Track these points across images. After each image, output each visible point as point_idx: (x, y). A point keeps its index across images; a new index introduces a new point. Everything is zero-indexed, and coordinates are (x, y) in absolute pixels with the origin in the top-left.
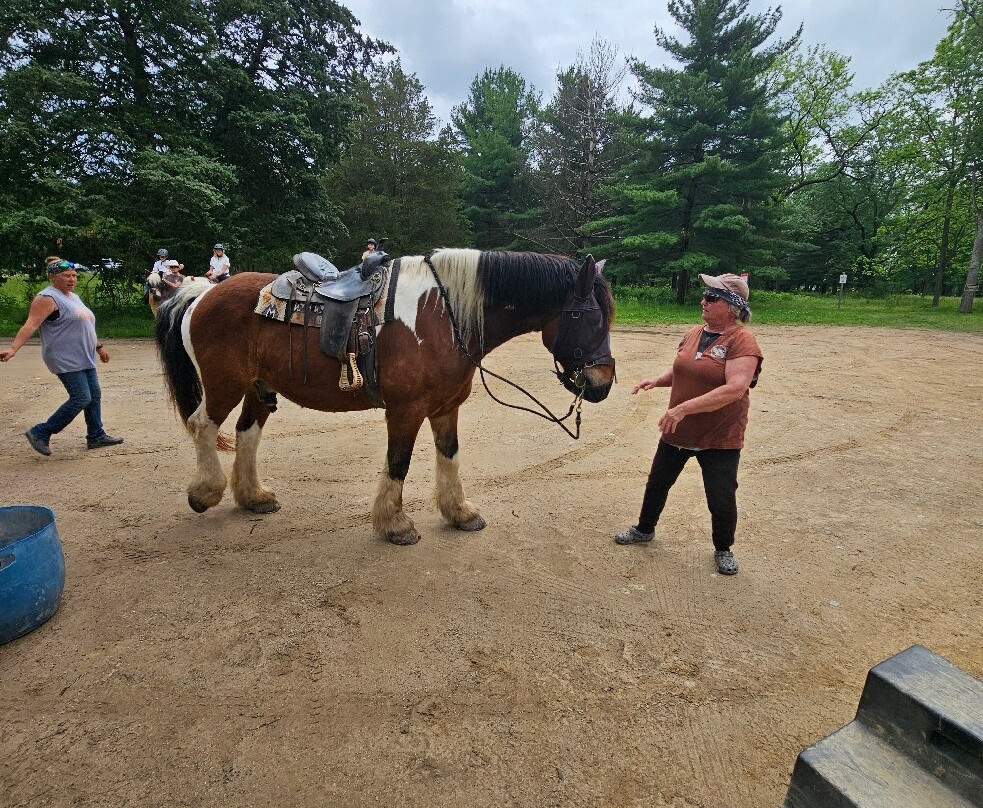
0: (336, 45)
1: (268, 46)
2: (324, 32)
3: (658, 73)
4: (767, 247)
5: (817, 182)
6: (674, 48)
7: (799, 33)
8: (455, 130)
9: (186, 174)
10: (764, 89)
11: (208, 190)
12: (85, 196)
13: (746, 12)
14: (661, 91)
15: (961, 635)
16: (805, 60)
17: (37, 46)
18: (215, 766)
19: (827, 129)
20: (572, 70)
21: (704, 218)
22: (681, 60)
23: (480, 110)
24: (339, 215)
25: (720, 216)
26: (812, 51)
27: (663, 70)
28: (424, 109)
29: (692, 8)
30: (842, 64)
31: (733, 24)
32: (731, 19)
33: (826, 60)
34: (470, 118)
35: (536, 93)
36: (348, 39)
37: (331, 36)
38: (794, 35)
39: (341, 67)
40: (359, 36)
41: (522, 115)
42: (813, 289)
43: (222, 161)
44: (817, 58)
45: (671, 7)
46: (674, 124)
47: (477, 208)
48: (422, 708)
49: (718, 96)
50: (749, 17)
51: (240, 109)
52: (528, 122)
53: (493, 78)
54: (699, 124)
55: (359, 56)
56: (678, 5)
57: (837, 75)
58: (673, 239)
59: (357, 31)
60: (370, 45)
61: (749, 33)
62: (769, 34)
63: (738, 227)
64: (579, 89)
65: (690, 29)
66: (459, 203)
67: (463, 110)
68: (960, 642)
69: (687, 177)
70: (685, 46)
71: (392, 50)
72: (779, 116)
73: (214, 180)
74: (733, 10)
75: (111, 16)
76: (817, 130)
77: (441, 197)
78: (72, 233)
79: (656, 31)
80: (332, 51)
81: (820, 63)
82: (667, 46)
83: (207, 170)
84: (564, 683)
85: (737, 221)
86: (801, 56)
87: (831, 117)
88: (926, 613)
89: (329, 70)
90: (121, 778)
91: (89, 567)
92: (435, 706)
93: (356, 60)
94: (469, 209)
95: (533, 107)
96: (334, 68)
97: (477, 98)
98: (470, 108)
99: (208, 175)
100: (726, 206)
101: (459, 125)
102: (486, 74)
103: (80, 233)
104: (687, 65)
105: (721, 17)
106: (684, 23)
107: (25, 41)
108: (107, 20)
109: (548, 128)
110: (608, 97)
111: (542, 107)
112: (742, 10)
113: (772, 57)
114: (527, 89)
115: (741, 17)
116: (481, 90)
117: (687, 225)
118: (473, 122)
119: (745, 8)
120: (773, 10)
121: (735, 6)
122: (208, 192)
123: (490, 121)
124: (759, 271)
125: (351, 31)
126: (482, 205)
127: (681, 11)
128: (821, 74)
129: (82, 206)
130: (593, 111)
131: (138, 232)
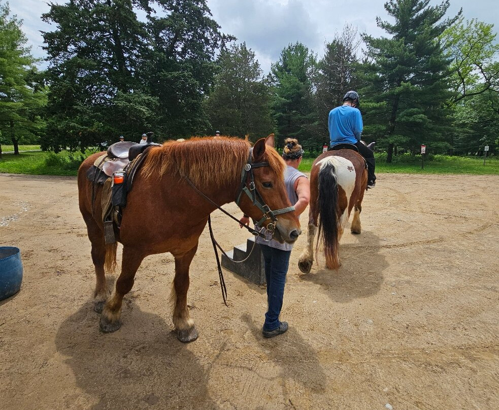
0: (209, 38)
1: (178, 41)
2: (204, 32)
3: (378, 41)
4: (439, 131)
5: (475, 94)
6: (387, 27)
7: (460, 13)
8: (273, 75)
9: (135, 102)
10: (438, 45)
11: (144, 109)
12: (93, 113)
13: (429, 5)
14: (379, 50)
15: (432, 344)
16: (465, 28)
17: (79, 48)
18: (41, 361)
19: (481, 65)
20: (334, 42)
21: (402, 117)
22: (391, 33)
23: (285, 65)
24: (208, 119)
25: (411, 114)
26: (470, 23)
27: (381, 39)
28: (256, 65)
29: (397, 6)
30: (488, 28)
31: (421, 12)
32: (420, 10)
33: (478, 27)
34: (280, 69)
35: (314, 55)
36: (214, 35)
37: (207, 35)
38: (457, 15)
39: (211, 49)
40: (219, 33)
41: (307, 66)
42: (476, 154)
43: (152, 96)
44: (473, 26)
45: (386, 6)
46: (386, 67)
47: (282, 114)
48: (138, 348)
49: (411, 51)
50: (430, 7)
51: (162, 71)
52: (309, 69)
53: (293, 49)
54: (399, 66)
55: (219, 43)
56: (389, 4)
57: (486, 35)
58: (384, 128)
59: (218, 31)
60: (224, 37)
61: (431, 15)
62: (442, 15)
63: (421, 121)
64: (337, 51)
65: (397, 16)
66: (272, 112)
67: (277, 65)
68: (428, 348)
69: (393, 94)
70: (393, 26)
71: (235, 39)
72: (447, 59)
73: (148, 105)
74: (421, 4)
75: (110, 33)
76: (474, 66)
77: (262, 108)
78: (86, 130)
79: (377, 19)
80: (207, 41)
81: (474, 29)
82: (383, 26)
83: (144, 100)
84: (208, 344)
85: (421, 117)
86: (462, 26)
87: (482, 58)
88: (419, 331)
89: (205, 50)
90: (4, 361)
91: (38, 275)
92: (143, 348)
93: (218, 45)
94: (278, 114)
95: (313, 62)
96: (207, 49)
97: (284, 59)
98: (281, 64)
99: (145, 102)
100: (415, 109)
101: (274, 72)
102: (289, 47)
103: (89, 129)
104: (395, 35)
105: (414, 9)
106: (393, 13)
107: (75, 46)
108: (108, 35)
109: (320, 72)
110: (352, 54)
111: (317, 62)
112: (426, 4)
113: (444, 28)
114: (310, 53)
115: (426, 8)
116: (286, 55)
117: (393, 120)
118: (281, 70)
119: (428, 3)
120: (445, 3)
121: (422, 2)
122: (144, 110)
123: (290, 70)
124: (434, 144)
125: (215, 31)
126: (284, 112)
127: (391, 7)
128: (475, 35)
129: (91, 117)
130: (343, 62)
131: (113, 129)
